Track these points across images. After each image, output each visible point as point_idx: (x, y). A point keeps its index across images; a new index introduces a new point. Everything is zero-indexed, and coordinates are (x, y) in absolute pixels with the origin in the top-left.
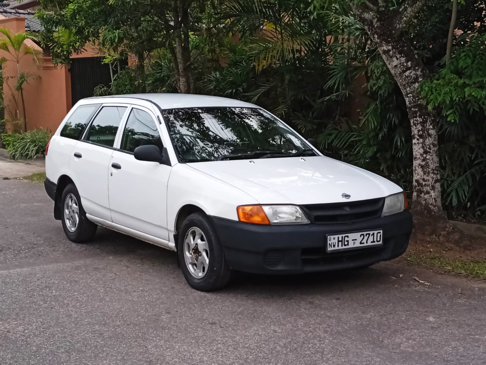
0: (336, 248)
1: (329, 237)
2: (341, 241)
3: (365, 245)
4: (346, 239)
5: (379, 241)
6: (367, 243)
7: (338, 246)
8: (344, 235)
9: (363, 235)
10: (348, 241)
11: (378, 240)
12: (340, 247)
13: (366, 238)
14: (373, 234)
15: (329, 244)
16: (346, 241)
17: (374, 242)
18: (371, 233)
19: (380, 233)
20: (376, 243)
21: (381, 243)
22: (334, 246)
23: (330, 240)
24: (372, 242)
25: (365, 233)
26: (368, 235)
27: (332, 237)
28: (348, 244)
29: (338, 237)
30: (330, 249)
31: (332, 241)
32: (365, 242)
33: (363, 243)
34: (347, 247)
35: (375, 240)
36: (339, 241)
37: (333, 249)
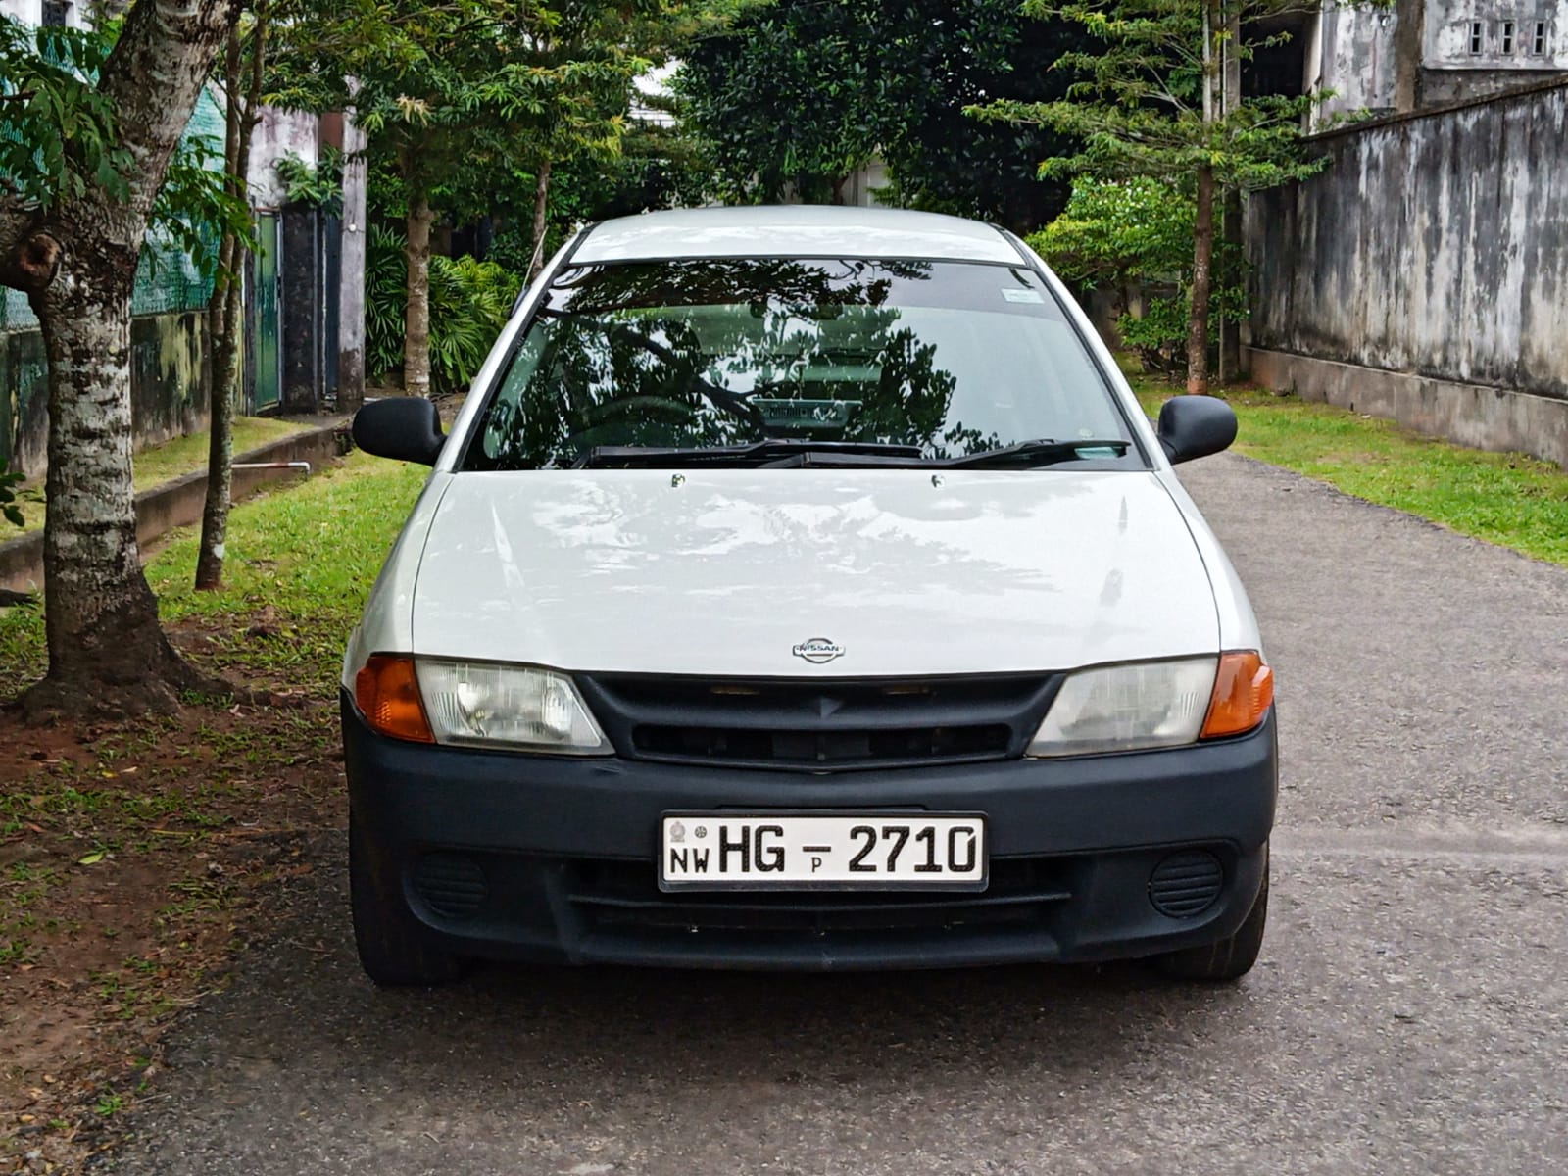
0: (713, 874)
1: (669, 823)
2: (743, 847)
3: (882, 875)
4: (770, 840)
5: (970, 867)
6: (891, 867)
7: (724, 868)
8: (754, 824)
9: (871, 832)
10: (780, 852)
11: (961, 859)
12: (735, 873)
13: (884, 847)
14: (929, 834)
15: (675, 856)
16: (771, 850)
17: (931, 867)
18: (917, 826)
19: (970, 831)
20: (947, 875)
21: (976, 875)
22: (701, 865)
23: (678, 839)
24: (919, 869)
25: (878, 824)
26: (895, 837)
27: (691, 824)
28: (780, 865)
29: (724, 832)
30: (673, 875)
31: (691, 842)
32: (882, 865)
33: (872, 869)
34: (774, 876)
35: (941, 858)
36: (725, 847)
37: (693, 875)
